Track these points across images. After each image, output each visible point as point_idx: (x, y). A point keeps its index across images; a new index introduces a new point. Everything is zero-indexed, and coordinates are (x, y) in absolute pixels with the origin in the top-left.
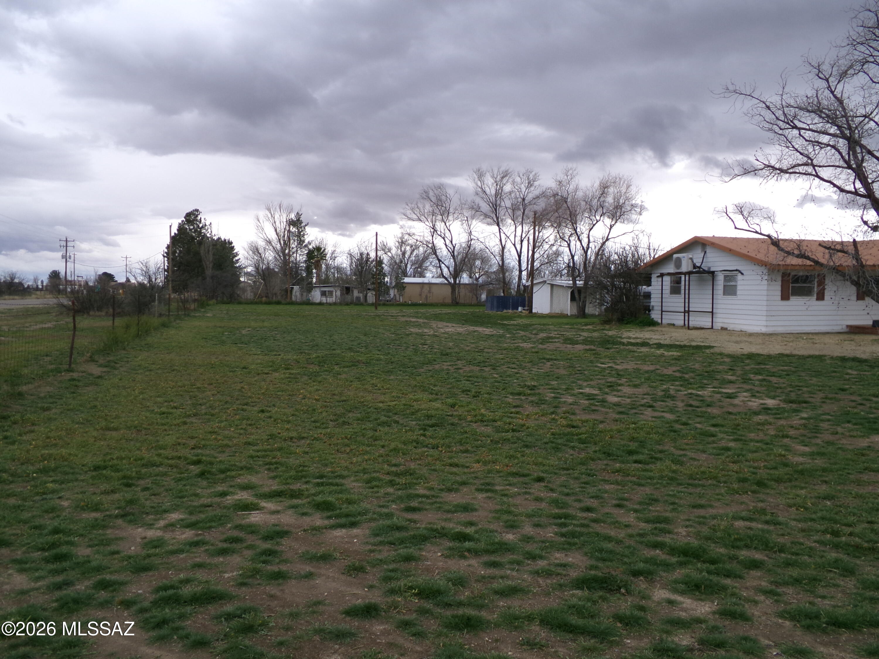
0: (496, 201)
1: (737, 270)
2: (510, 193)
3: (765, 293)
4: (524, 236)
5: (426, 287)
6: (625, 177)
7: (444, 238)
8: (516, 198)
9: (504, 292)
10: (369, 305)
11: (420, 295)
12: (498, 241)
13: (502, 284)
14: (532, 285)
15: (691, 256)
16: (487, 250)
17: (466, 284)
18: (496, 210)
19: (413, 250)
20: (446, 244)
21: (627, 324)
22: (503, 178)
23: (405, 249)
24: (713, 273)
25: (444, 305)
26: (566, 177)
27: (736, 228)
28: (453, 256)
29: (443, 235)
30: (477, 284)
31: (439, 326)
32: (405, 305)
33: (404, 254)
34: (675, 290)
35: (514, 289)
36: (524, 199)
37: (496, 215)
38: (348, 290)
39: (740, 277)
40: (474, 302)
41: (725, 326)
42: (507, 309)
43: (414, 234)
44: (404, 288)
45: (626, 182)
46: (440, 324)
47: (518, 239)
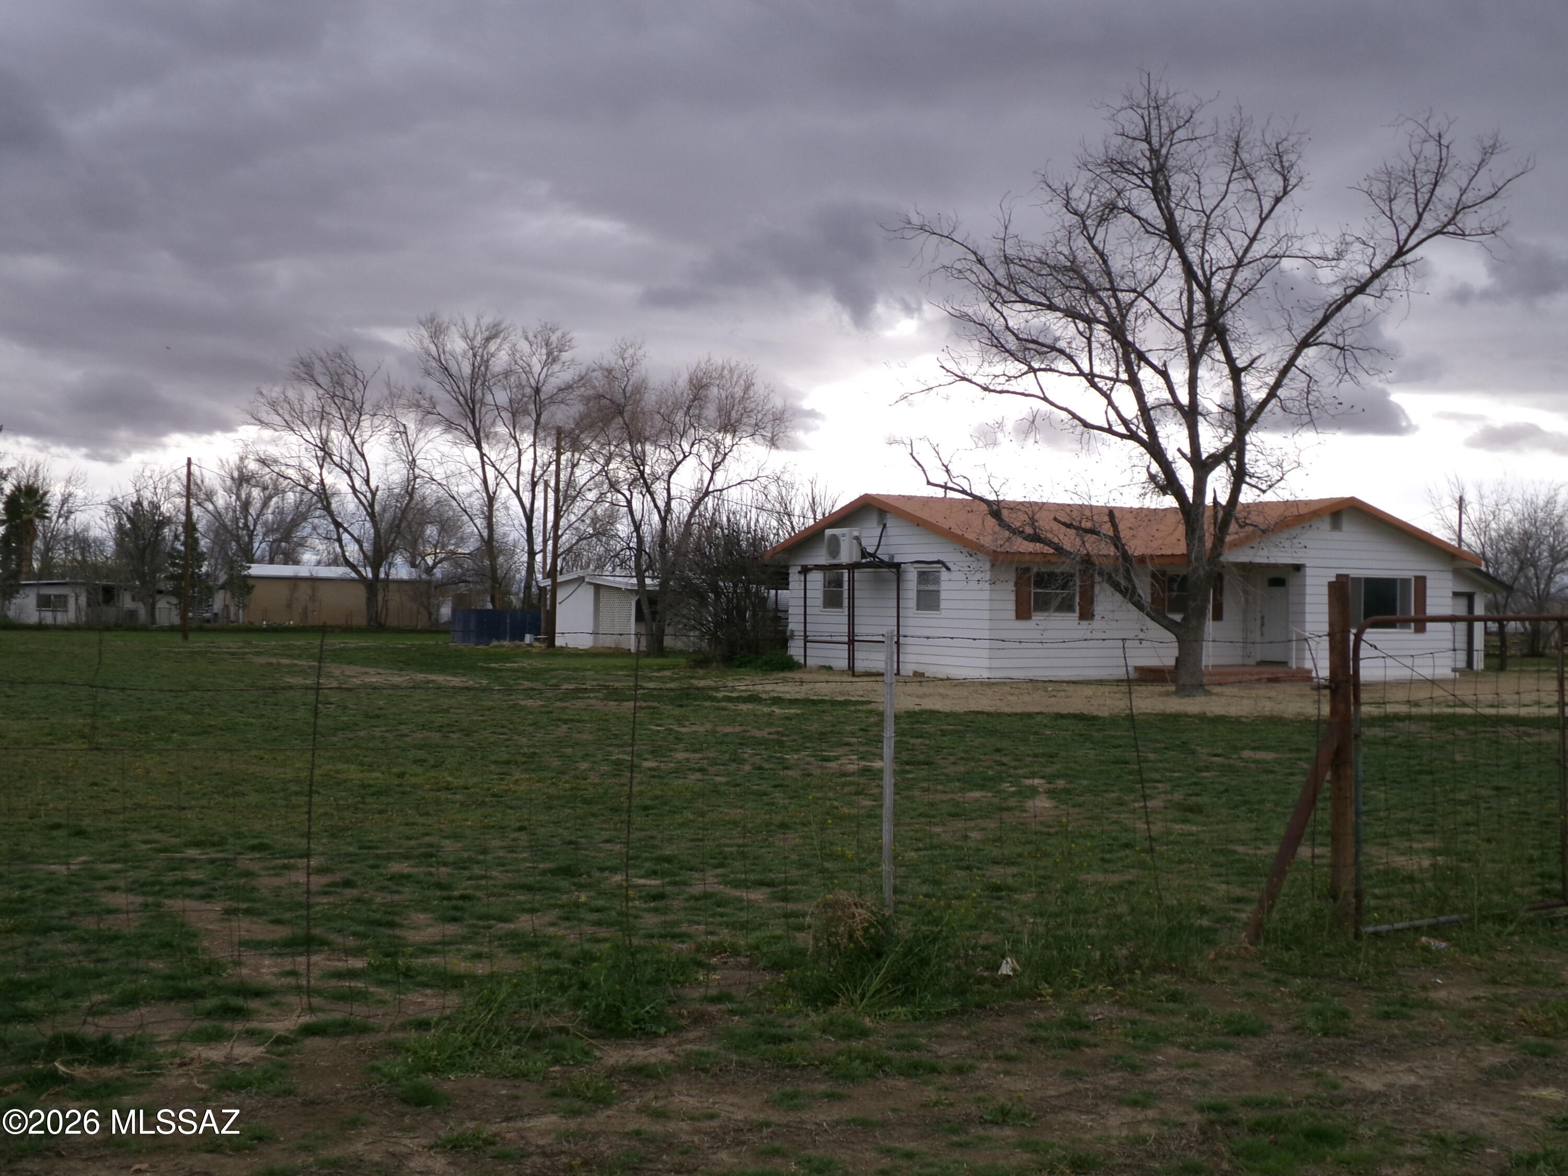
0: (473, 391)
1: (938, 562)
2: (507, 374)
3: (986, 605)
4: (538, 473)
5: (303, 586)
6: (742, 366)
7: (348, 473)
8: (520, 386)
9: (493, 601)
10: (162, 629)
11: (289, 606)
12: (478, 483)
13: (488, 584)
14: (555, 586)
15: (856, 534)
16: (454, 503)
17: (401, 582)
18: (473, 412)
19: (270, 498)
20: (353, 487)
21: (739, 666)
22: (488, 340)
23: (249, 495)
24: (898, 566)
25: (348, 629)
26: (621, 361)
27: (929, 483)
28: (372, 515)
29: (346, 465)
30: (429, 583)
31: (347, 673)
32: (250, 629)
33: (246, 505)
34: (832, 600)
35: (517, 594)
36: (537, 391)
37: (474, 424)
38: (109, 594)
39: (944, 575)
40: (423, 623)
41: (920, 669)
42: (498, 639)
43: (275, 461)
44: (250, 589)
45: (744, 377)
46: (350, 670)
47: (525, 480)
